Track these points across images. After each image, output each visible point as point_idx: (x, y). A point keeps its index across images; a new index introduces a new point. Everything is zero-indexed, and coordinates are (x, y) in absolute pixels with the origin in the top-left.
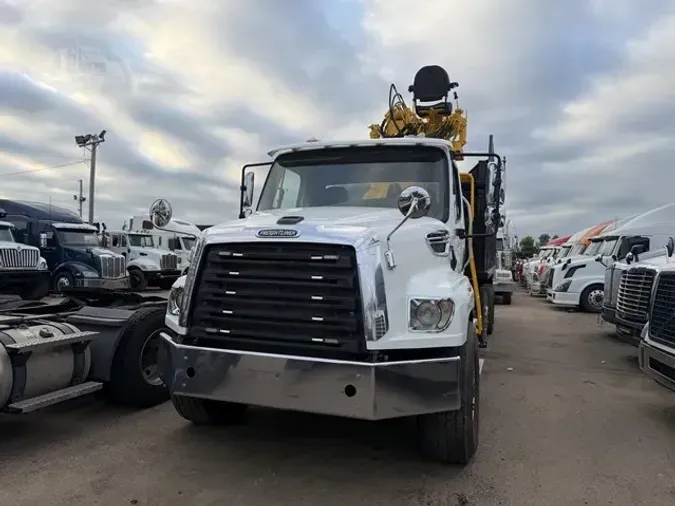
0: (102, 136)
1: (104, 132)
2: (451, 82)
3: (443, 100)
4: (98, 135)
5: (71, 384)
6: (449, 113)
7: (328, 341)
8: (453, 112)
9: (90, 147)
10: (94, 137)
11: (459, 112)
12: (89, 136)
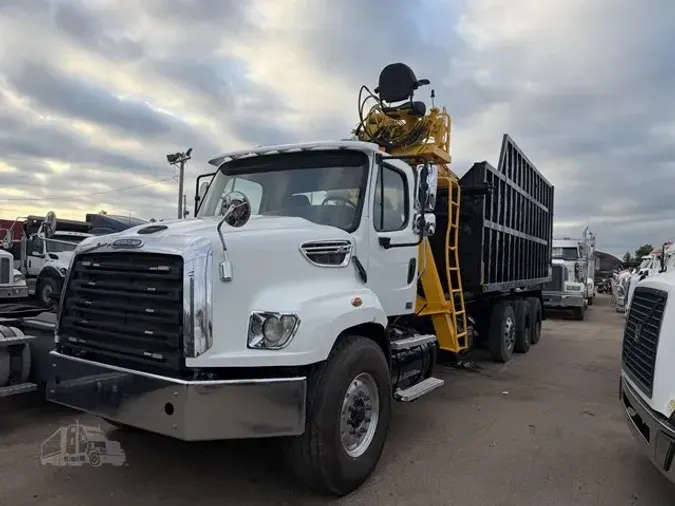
0: (188, 154)
1: (190, 150)
2: (418, 79)
3: (408, 100)
4: (185, 152)
5: (8, 384)
6: (423, 115)
7: (155, 356)
8: (428, 113)
9: (179, 164)
10: (181, 155)
11: (435, 111)
12: (178, 155)
